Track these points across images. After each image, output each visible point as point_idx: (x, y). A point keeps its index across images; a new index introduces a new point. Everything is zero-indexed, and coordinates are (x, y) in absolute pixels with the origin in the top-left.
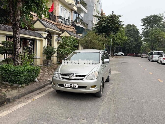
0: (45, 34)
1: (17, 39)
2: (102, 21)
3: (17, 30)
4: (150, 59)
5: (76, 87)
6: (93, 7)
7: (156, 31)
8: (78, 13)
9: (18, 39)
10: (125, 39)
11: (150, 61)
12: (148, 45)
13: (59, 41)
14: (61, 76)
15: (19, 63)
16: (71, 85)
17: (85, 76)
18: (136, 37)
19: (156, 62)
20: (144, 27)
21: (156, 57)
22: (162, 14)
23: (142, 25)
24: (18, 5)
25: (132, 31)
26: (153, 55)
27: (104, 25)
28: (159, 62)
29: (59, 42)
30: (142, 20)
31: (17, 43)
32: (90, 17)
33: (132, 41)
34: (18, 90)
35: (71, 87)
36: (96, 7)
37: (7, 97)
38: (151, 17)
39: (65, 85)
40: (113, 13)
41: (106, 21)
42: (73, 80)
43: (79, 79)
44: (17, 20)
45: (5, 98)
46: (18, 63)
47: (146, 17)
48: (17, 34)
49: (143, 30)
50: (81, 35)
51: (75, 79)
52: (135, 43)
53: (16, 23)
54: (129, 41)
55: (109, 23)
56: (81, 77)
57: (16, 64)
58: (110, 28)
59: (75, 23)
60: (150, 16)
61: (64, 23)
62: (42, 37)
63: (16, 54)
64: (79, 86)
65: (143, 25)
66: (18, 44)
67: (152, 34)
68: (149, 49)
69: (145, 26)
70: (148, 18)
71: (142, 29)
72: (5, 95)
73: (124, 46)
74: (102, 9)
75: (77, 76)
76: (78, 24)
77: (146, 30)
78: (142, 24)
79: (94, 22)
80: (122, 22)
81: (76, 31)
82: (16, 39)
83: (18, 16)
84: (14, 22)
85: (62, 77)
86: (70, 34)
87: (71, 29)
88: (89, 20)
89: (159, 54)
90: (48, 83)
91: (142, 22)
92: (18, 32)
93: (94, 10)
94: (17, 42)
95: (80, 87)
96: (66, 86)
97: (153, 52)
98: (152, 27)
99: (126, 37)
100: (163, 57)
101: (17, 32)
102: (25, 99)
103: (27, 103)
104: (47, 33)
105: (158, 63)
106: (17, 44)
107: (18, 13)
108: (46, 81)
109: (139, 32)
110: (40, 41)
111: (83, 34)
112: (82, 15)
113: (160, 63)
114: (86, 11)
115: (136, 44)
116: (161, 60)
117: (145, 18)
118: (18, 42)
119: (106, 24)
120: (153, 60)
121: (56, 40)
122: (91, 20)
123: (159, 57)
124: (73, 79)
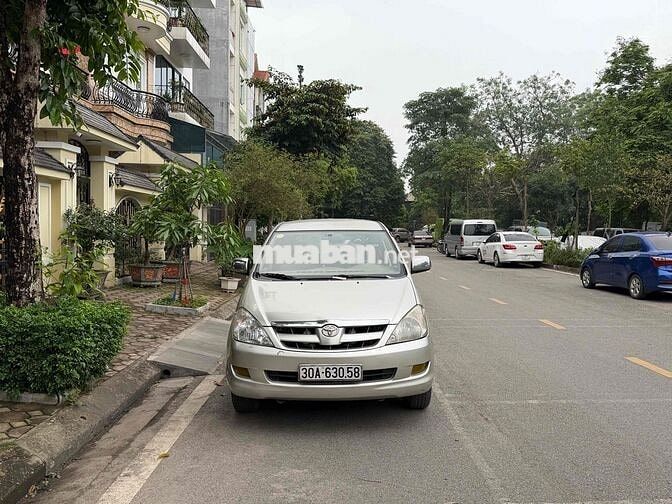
0: (68, 156)
1: (27, 176)
2: (289, 105)
3: (26, 133)
4: (452, 250)
5: (353, 378)
6: (226, 42)
7: (461, 149)
8: (172, 67)
9: (29, 180)
10: (349, 177)
11: (449, 255)
12: (429, 197)
13: (122, 184)
14: (277, 338)
15: (34, 292)
16: (333, 372)
17: (382, 328)
18: (386, 169)
19: (474, 258)
20: (414, 133)
21: (472, 243)
22: (472, 87)
23: (407, 126)
24: (33, 18)
25: (368, 147)
26: (464, 236)
27: (299, 122)
28: (489, 258)
29: (125, 188)
30: (409, 106)
31: (25, 196)
32: (213, 86)
33: (372, 186)
34: (62, 420)
35: (331, 378)
36: (237, 45)
37: (34, 460)
38: (439, 95)
39: (302, 373)
40: (300, 72)
41: (305, 104)
42: (335, 347)
43: (361, 342)
44: (28, 87)
45: (24, 465)
46: (31, 290)
47: (421, 95)
48: (24, 151)
49: (411, 142)
50: (196, 157)
51: (344, 346)
52: (381, 192)
53: (18, 100)
54: (359, 184)
55: (314, 112)
56: (367, 333)
57: (20, 298)
58: (320, 132)
59: (167, 107)
60: (434, 90)
61: (126, 108)
62: (60, 167)
63: (18, 249)
64: (365, 372)
65: (411, 127)
66: (30, 204)
67: (448, 159)
68: (433, 213)
69: (418, 129)
70: (427, 99)
71: (410, 139)
72: (20, 452)
73: (344, 204)
74: (256, 55)
75: (348, 330)
76: (176, 111)
77: (422, 145)
78: (409, 122)
79: (231, 107)
80: (358, 110)
81: (172, 140)
82: (22, 177)
83: (31, 69)
84: (9, 94)
85: (282, 342)
86: (162, 155)
87: (156, 133)
88: (213, 96)
89: (479, 230)
90: (155, 377)
91: (408, 116)
92: (28, 146)
93: (232, 56)
94: (26, 190)
95: (371, 375)
96: (308, 378)
97: (461, 226)
98: (444, 132)
99: (354, 169)
100: (504, 242)
101: (26, 143)
102: (115, 456)
103: (146, 474)
104: (78, 150)
105: (483, 262)
106: (28, 200)
107: (32, 53)
108: (143, 366)
109: (393, 153)
110: (50, 186)
111: (204, 154)
112: (187, 73)
113: (492, 264)
114: (207, 60)
115: (387, 197)
116: (496, 252)
117: (417, 98)
118: (29, 193)
119: (304, 116)
120: (464, 252)
121: (110, 179)
122: (221, 96)
123: (487, 241)
124: (337, 343)
